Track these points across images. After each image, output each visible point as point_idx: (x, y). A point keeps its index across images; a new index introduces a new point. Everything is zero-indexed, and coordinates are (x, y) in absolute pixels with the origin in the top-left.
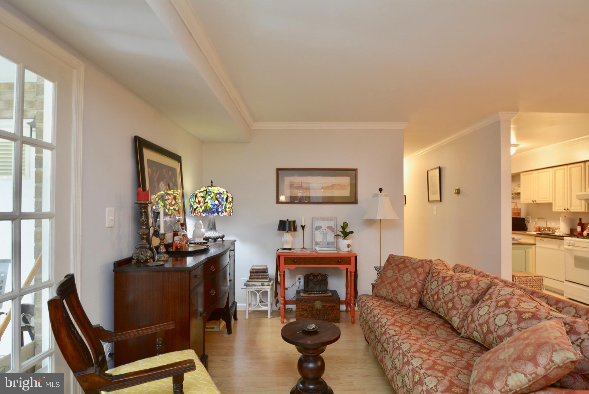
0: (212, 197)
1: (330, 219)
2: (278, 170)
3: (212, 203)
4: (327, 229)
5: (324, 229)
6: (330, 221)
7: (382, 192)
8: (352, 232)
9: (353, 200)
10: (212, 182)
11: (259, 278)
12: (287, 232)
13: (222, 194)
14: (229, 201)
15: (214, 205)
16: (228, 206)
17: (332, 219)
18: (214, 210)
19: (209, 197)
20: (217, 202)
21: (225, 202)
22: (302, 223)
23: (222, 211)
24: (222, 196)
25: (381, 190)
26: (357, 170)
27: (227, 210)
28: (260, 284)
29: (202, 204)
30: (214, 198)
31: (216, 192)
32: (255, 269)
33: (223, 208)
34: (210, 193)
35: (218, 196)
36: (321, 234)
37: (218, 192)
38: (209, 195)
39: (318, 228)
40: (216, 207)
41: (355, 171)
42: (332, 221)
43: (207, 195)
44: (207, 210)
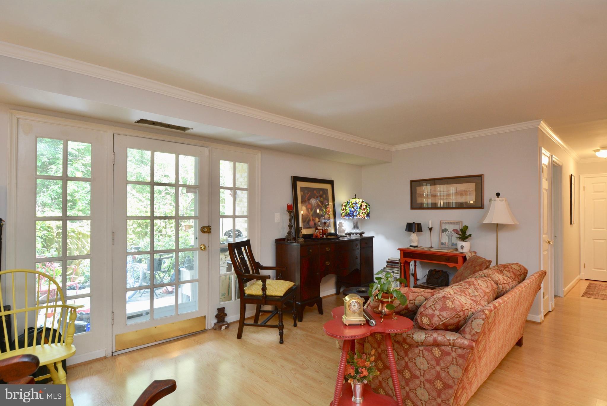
0: (350, 206)
1: (456, 223)
2: (412, 182)
3: (350, 210)
4: (453, 232)
5: (450, 232)
6: (456, 224)
7: (499, 196)
8: (470, 235)
9: (479, 205)
10: (355, 195)
11: (392, 267)
12: (414, 232)
13: (357, 203)
14: (362, 208)
15: (351, 211)
16: (361, 211)
17: (458, 223)
18: (351, 214)
19: (348, 206)
20: (353, 209)
21: (359, 209)
22: (429, 226)
23: (357, 215)
24: (357, 205)
25: (498, 195)
26: (482, 176)
27: (361, 214)
28: (391, 271)
29: (344, 211)
30: (351, 206)
31: (353, 202)
32: (391, 260)
33: (357, 213)
34: (349, 203)
35: (354, 205)
36: (447, 236)
37: (355, 202)
38: (348, 205)
39: (445, 231)
40: (352, 212)
41: (480, 177)
42: (457, 224)
43: (347, 205)
44: (347, 215)
